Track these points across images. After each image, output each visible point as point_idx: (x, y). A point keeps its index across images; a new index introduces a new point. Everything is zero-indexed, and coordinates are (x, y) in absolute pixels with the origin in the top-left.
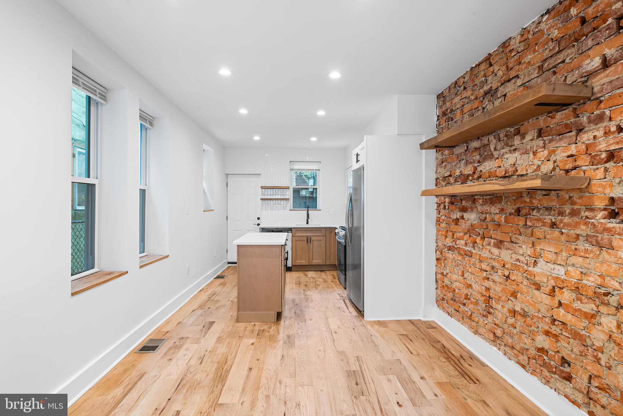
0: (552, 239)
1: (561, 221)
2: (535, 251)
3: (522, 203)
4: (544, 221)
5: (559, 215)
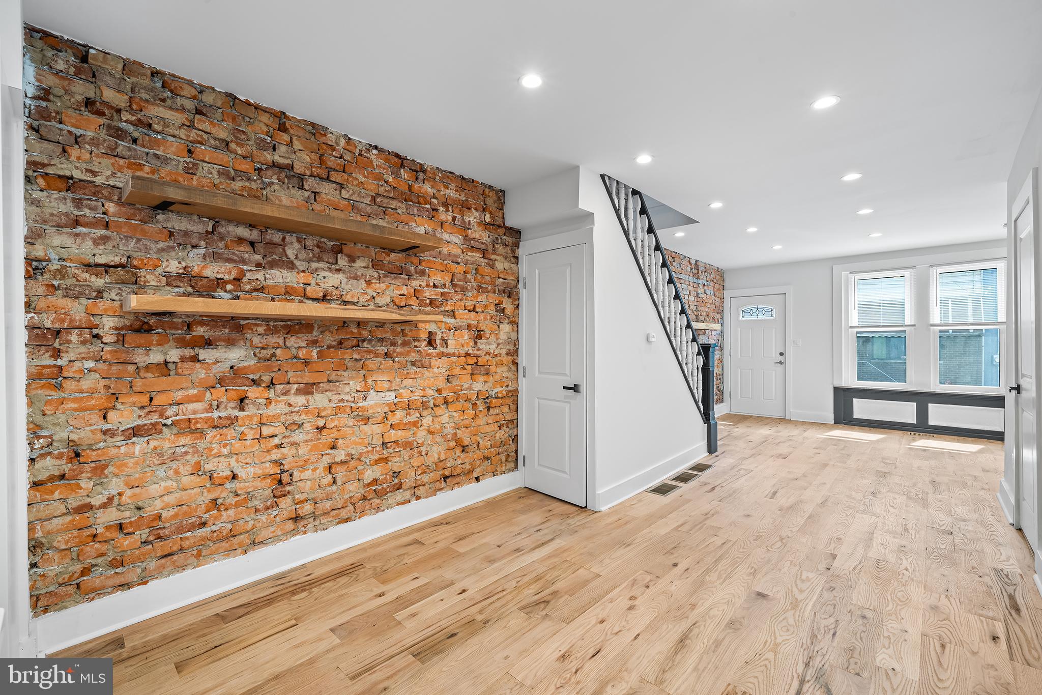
0: (385, 369)
1: (394, 351)
2: (366, 384)
3: (347, 333)
4: (377, 352)
5: (391, 346)
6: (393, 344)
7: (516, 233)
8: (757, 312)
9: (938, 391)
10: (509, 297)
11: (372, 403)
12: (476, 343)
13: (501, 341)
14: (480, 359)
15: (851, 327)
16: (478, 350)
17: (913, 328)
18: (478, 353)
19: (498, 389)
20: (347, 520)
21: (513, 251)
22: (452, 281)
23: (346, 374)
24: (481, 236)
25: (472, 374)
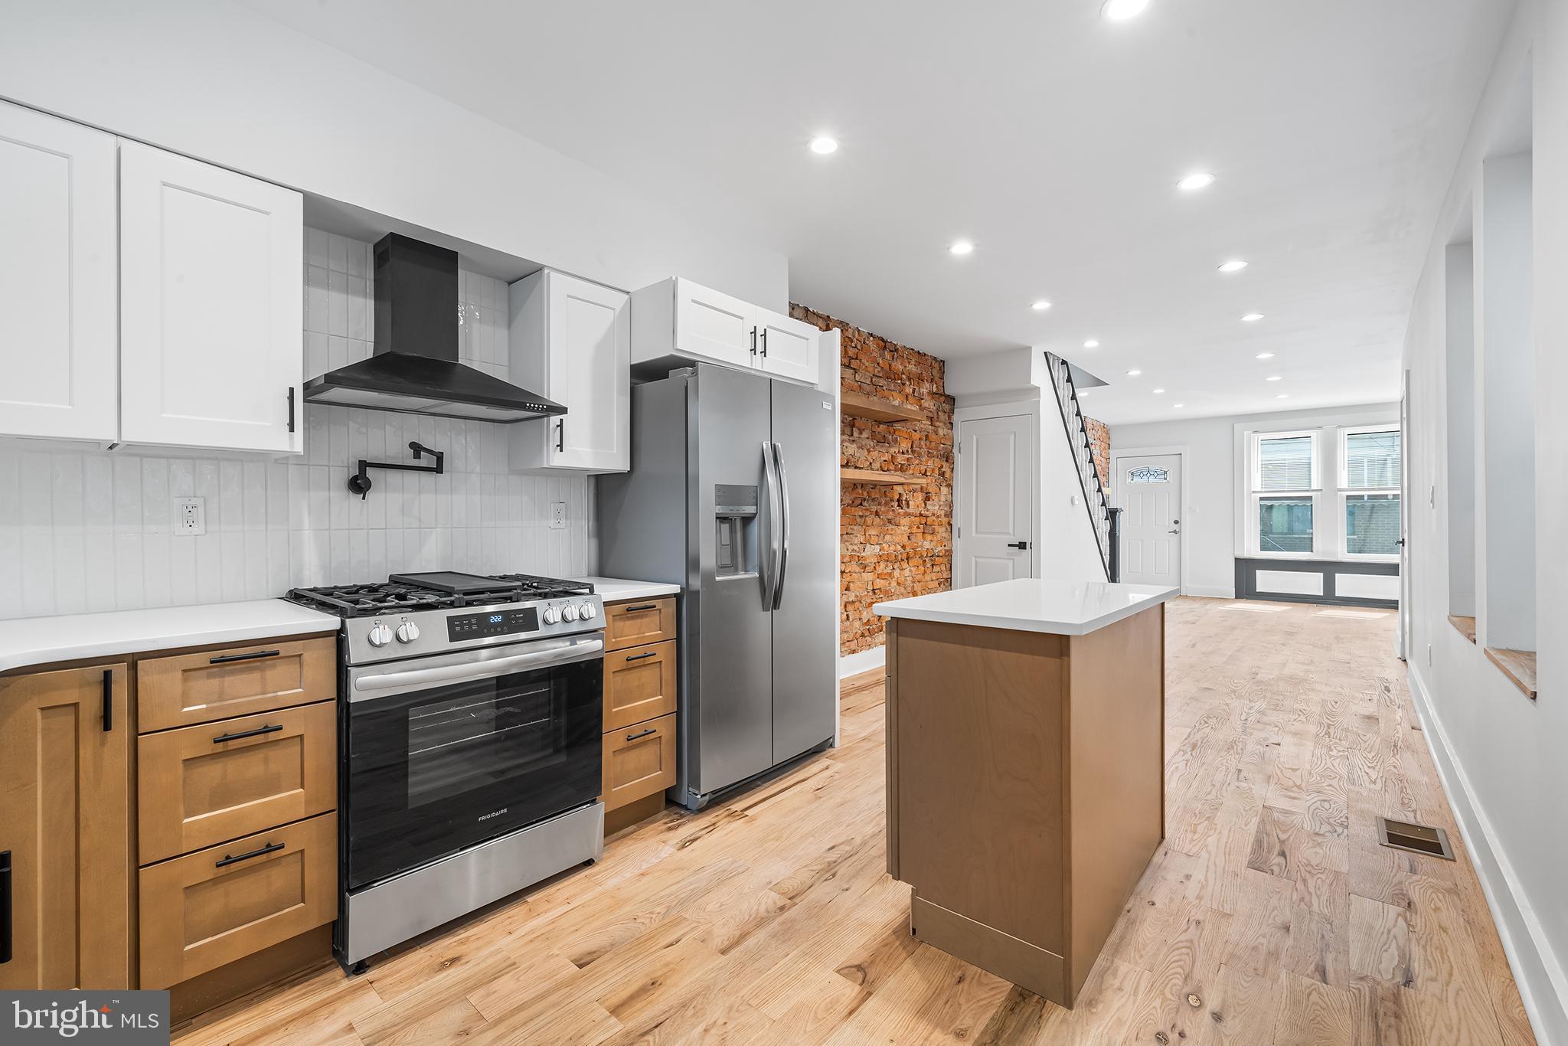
0: (875, 525)
6: (880, 504)
7: (951, 400)
8: (1149, 475)
9: (1344, 560)
10: (947, 461)
11: (868, 554)
12: (926, 505)
13: (942, 503)
14: (928, 519)
15: (1253, 492)
16: (927, 511)
17: (1319, 493)
18: (927, 513)
19: (939, 549)
20: (853, 652)
21: (949, 418)
22: (912, 447)
23: (855, 528)
24: (929, 405)
25: (923, 533)
